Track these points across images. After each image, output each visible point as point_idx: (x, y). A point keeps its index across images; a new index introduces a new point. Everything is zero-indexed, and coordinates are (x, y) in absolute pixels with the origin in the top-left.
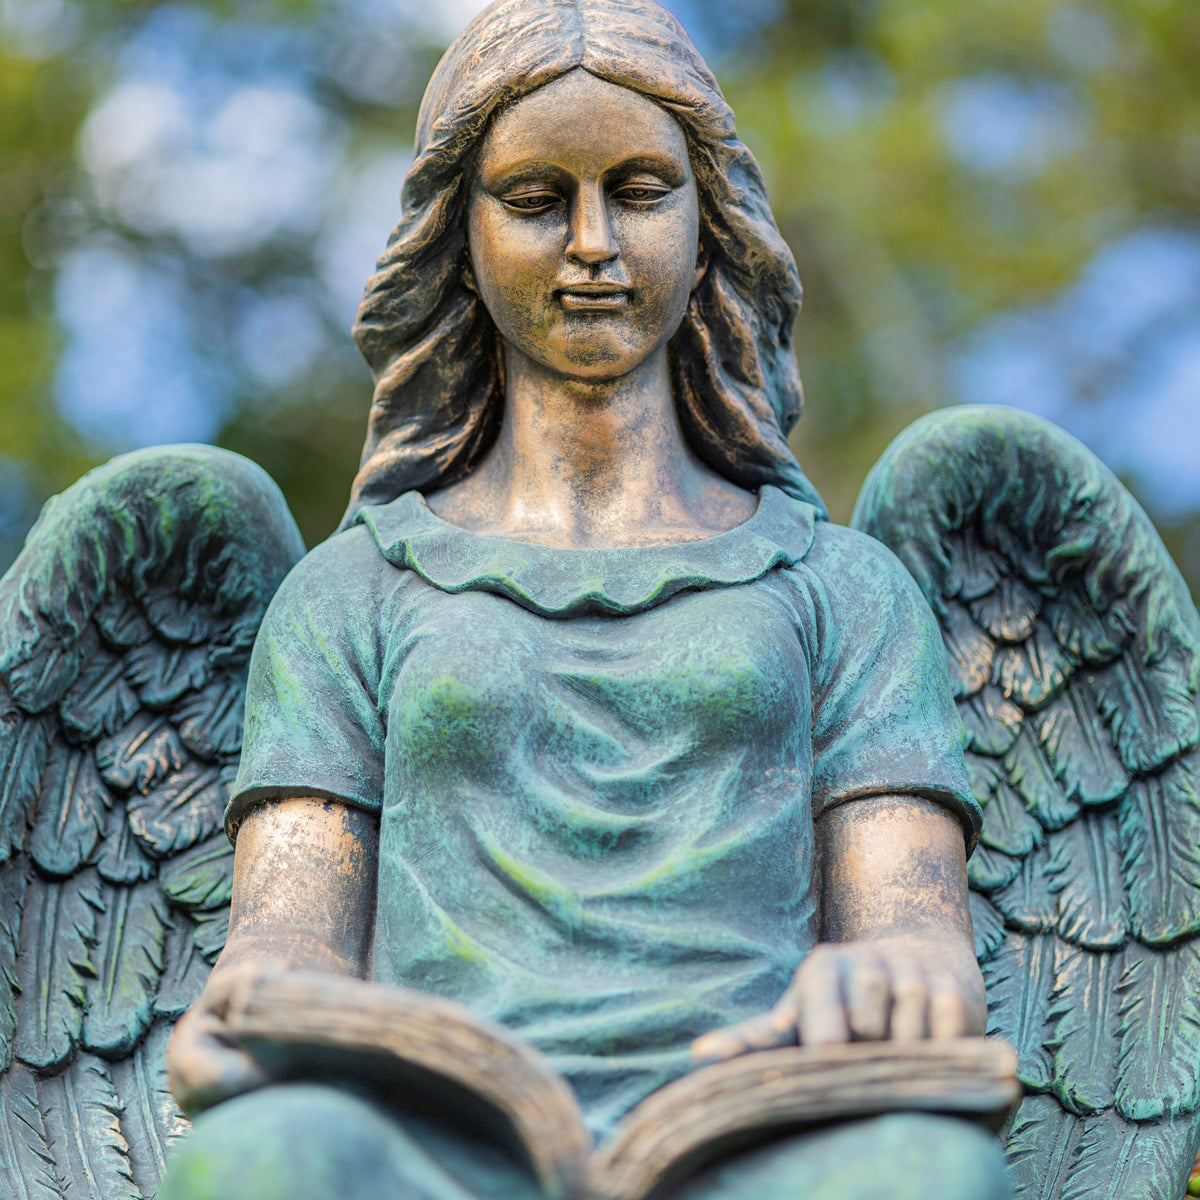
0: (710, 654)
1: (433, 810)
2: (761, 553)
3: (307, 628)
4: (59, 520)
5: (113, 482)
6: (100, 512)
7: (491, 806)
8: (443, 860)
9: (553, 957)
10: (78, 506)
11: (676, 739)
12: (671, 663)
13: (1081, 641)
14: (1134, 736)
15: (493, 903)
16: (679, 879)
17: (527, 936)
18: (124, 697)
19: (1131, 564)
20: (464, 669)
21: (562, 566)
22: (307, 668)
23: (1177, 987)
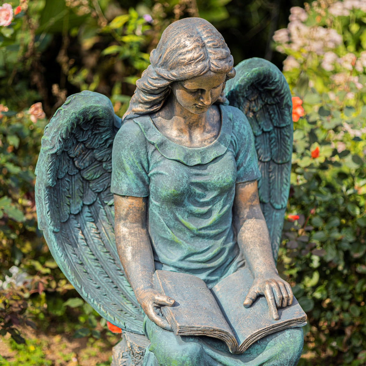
0: (224, 178)
1: (167, 209)
2: (228, 140)
3: (133, 160)
4: (67, 120)
5: (79, 112)
6: (76, 118)
7: (179, 209)
8: (169, 218)
9: (192, 238)
10: (71, 117)
11: (215, 192)
12: (216, 180)
13: (267, 100)
14: (276, 120)
15: (180, 228)
16: (216, 221)
17: (187, 235)
18: (74, 141)
19: (282, 92)
20: (176, 187)
21: (191, 154)
22: (133, 169)
23: (282, 174)
